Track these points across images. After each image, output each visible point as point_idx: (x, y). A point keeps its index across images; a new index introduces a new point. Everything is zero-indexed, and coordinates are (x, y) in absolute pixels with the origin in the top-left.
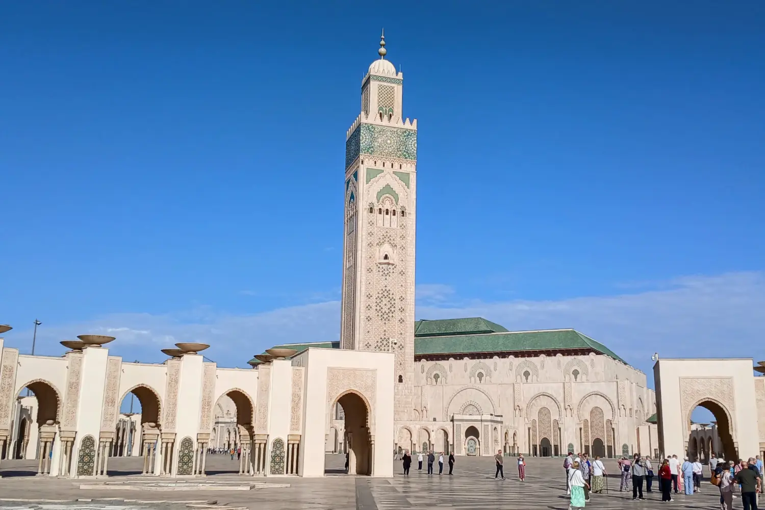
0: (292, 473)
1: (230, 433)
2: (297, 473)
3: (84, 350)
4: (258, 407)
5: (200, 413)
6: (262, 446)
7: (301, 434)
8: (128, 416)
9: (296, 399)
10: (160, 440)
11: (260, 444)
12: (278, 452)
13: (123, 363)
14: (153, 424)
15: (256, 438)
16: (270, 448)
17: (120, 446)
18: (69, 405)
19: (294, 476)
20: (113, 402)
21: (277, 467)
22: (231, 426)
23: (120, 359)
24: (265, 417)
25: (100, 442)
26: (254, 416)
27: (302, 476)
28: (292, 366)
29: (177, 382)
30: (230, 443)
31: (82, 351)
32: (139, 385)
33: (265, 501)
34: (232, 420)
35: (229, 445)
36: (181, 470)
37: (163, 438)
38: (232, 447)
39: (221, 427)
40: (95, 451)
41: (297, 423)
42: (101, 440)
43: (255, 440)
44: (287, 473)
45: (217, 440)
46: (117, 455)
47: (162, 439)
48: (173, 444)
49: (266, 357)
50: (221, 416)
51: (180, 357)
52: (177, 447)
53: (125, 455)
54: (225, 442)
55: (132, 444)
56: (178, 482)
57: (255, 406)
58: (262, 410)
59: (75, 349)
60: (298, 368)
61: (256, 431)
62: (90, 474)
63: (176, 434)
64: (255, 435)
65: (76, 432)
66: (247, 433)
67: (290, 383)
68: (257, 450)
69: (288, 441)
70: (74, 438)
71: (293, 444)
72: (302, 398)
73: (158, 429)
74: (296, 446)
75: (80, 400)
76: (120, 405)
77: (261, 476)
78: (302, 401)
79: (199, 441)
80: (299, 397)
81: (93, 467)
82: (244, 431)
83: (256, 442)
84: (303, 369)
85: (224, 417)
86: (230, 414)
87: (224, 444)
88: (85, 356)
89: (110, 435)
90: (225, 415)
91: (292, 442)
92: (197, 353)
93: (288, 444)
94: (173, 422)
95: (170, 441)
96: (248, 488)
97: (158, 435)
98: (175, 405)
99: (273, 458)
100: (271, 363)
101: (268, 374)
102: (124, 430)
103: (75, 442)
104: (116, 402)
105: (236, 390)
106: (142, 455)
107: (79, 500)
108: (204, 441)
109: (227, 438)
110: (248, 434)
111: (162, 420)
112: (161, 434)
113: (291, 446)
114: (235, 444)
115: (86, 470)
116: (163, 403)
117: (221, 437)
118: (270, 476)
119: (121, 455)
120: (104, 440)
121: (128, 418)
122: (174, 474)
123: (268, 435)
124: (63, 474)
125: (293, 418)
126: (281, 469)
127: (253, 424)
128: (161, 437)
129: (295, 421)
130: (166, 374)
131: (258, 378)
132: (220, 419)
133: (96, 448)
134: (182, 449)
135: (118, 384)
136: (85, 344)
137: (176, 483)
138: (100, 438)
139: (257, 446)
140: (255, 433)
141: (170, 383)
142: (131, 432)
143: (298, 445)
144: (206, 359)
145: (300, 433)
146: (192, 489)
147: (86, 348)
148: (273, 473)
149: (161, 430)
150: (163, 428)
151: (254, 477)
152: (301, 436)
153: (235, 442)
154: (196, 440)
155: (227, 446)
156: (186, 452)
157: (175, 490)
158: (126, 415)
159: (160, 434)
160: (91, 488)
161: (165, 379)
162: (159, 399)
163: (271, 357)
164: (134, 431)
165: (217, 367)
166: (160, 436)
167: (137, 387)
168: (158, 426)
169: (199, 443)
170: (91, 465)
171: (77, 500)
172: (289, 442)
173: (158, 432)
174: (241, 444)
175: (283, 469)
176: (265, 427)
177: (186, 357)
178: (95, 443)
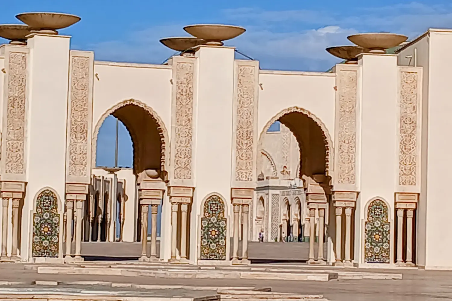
0: (404, 259)
1: (289, 206)
2: (414, 261)
3: (29, 41)
4: (337, 142)
5: (234, 151)
6: (348, 212)
7: (419, 192)
8: (112, 172)
9: (408, 126)
10: (167, 198)
11: (344, 209)
12: (377, 224)
13: (96, 62)
14: (153, 172)
15: (336, 197)
16: (362, 215)
17: (101, 224)
18: (11, 136)
19: (408, 267)
20: (84, 131)
21: (377, 250)
22: (291, 193)
23: (91, 55)
24: (351, 161)
25: (67, 200)
26: (330, 158)
27: (423, 267)
28: (398, 65)
29: (190, 96)
30: (291, 224)
31: (26, 44)
32: (126, 101)
33: (359, 293)
34: (293, 183)
35: (289, 227)
36: (206, 251)
37: (171, 195)
38: (295, 232)
39: (273, 195)
40: (58, 216)
41: (411, 171)
42: (68, 197)
43: (335, 202)
44: (395, 261)
45: (268, 219)
46: (96, 240)
47: (171, 197)
48: (190, 206)
49: (349, 50)
50: (274, 176)
51: (193, 52)
52: (198, 211)
53: (111, 239)
54: (282, 223)
55: (122, 221)
56: (202, 268)
57: (333, 140)
58: (345, 146)
59: (13, 40)
60: (410, 69)
61: (336, 185)
62: (54, 255)
63: (194, 189)
64: (334, 192)
65: (26, 183)
66: (320, 189)
67: (396, 98)
68: (339, 219)
69: (396, 203)
70: (24, 194)
71: (405, 210)
72: (419, 122)
73: (163, 179)
74: (410, 213)
75: (29, 128)
76: (96, 136)
77: (348, 264)
78: (419, 130)
79: (235, 201)
80: (413, 123)
81: (58, 242)
82: (314, 187)
83: (337, 204)
84: (420, 70)
85: (277, 178)
86: (289, 173)
87: (281, 226)
88: (32, 51)
89: (84, 188)
90: (279, 175)
91: (404, 206)
92: (223, 44)
93: (396, 210)
94: (187, 167)
95: (184, 200)
96: (325, 277)
97: (164, 191)
98: (189, 137)
99: (370, 234)
100: (359, 61)
101: (354, 81)
102: (106, 196)
103: (25, 199)
104: (89, 132)
105: (295, 110)
106: (139, 240)
107: (37, 282)
108: (244, 201)
109: (285, 215)
110: (323, 192)
111: (169, 166)
112: (169, 188)
113: (400, 213)
114: (300, 226)
115: (45, 248)
116: (169, 134)
117: (275, 212)
118: (363, 265)
119: (103, 239)
120: (73, 197)
121: (112, 176)
122: (194, 259)
123: (358, 193)
124: (9, 255)
125: (402, 162)
126: (384, 254)
127: (330, 173)
128: (169, 193)
129: (408, 167)
130: (171, 81)
131: (335, 88)
132: (270, 180)
133: (60, 211)
134: (207, 215)
135: (90, 100)
136: (29, 29)
137: (200, 269)
138: (66, 194)
139: (339, 211)
140: (334, 189)
141: (178, 99)
142: (119, 199)
143: (415, 211)
144: (239, 54)
145: (417, 189)
146: (227, 276)
147: (33, 36)
148: (369, 260)
149: (167, 182)
150: (170, 177)
151: (336, 267)
152: (419, 194)
153: (300, 222)
154: (230, 201)
155: (285, 229)
156: (214, 219)
157: (197, 276)
158: (106, 170)
159: (166, 188)
160: (57, 272)
161: (170, 90)
162: (162, 127)
163: (358, 50)
164: (122, 199)
165: (260, 68)
166: (166, 193)
167: (122, 105)
168: (162, 175)
169: (234, 205)
170: (54, 239)
171: (35, 283)
172: (398, 206)
173: (162, 185)
174: (310, 209)
175: (388, 253)
176: (352, 179)
177: (204, 51)
178: (58, 203)
